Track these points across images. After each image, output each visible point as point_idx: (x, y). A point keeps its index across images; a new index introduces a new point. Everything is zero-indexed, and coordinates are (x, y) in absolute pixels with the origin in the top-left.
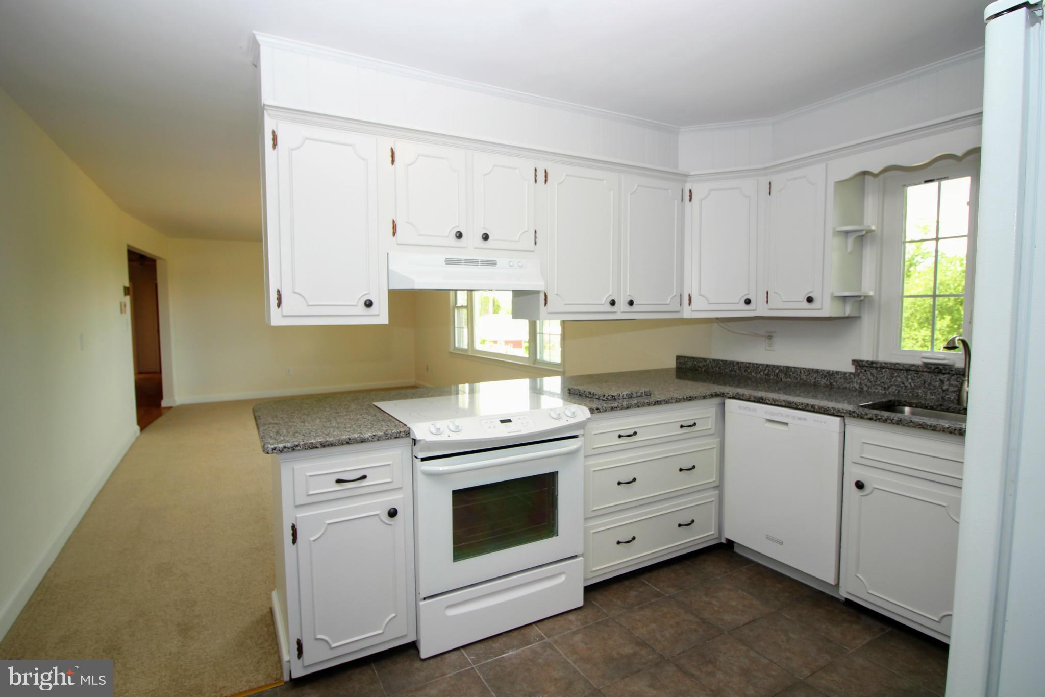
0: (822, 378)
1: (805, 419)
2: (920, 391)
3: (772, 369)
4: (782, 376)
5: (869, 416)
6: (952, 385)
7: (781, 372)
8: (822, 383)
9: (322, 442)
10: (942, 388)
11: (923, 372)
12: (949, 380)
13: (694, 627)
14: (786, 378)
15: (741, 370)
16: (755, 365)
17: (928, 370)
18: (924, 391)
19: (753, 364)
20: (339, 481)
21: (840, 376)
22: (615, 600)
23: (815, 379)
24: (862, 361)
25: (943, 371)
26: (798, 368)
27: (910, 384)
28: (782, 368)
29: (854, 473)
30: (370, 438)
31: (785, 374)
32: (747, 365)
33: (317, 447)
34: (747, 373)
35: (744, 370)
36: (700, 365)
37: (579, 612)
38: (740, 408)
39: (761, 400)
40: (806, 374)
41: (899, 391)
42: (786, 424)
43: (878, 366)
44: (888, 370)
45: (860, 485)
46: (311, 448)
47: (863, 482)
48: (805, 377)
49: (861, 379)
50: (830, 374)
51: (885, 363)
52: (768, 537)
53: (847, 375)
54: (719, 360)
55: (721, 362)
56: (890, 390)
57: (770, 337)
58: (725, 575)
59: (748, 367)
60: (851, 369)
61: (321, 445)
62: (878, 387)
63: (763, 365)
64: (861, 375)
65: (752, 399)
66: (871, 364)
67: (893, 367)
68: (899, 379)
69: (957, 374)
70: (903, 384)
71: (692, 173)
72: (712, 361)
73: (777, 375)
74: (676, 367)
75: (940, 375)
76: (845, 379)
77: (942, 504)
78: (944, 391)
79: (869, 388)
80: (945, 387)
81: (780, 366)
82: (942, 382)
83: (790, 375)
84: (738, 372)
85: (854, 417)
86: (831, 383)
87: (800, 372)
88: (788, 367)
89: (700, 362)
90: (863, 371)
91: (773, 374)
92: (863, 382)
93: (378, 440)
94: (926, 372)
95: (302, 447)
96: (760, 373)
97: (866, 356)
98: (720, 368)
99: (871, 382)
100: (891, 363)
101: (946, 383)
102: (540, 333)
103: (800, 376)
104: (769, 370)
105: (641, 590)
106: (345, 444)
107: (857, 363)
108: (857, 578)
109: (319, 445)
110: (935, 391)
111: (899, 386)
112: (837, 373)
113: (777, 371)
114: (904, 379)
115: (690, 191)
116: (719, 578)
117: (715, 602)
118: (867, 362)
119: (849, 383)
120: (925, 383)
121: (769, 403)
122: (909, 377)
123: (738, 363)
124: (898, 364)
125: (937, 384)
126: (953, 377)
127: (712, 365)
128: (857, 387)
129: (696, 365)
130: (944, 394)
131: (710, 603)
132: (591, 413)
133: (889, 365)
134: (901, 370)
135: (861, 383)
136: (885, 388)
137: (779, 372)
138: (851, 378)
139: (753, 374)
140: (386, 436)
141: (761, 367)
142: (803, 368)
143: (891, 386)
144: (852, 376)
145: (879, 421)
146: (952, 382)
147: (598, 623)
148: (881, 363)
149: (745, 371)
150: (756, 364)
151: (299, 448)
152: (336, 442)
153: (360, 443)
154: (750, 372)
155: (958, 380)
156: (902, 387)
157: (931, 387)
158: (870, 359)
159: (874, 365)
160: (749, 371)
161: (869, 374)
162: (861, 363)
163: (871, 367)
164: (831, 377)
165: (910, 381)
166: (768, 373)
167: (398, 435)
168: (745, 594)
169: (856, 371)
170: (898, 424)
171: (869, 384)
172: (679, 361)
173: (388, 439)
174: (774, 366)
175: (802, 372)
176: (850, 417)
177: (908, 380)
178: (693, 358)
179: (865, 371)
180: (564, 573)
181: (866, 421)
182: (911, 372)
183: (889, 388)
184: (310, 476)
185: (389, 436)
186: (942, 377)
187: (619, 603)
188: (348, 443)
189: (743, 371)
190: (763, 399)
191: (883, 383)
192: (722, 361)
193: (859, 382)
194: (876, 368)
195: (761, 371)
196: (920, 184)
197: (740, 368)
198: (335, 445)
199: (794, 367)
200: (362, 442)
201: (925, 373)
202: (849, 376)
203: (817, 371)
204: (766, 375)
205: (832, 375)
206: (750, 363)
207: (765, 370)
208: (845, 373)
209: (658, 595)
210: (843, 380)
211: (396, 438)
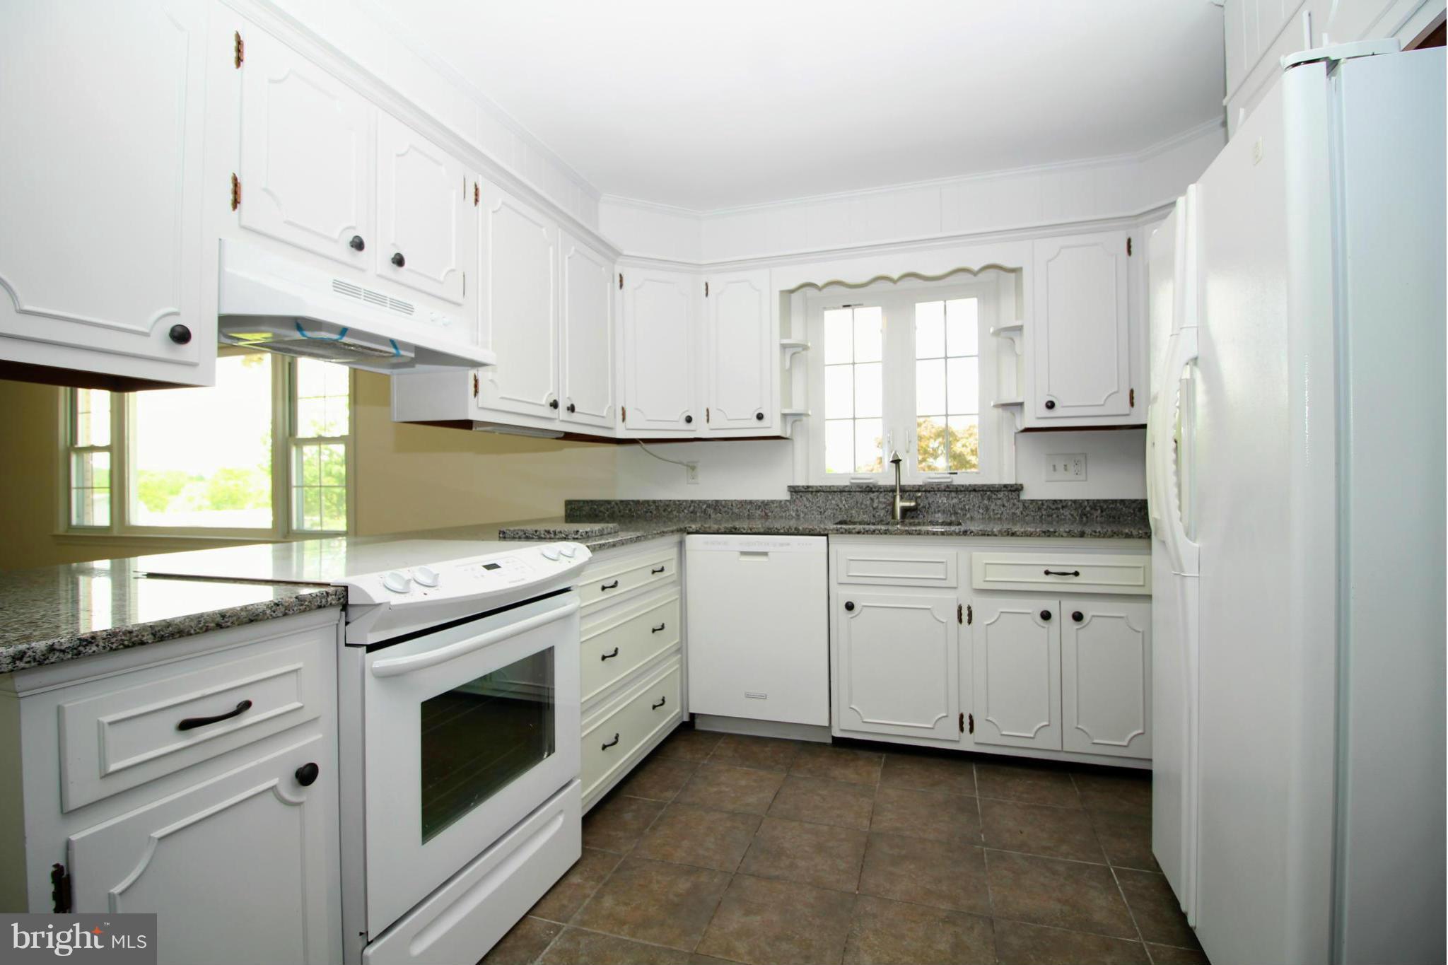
0: (756, 509)
1: (788, 544)
2: (853, 512)
3: (699, 505)
4: (710, 511)
5: (857, 530)
6: (879, 502)
7: (709, 507)
8: (757, 515)
9: (157, 629)
10: (872, 507)
11: (855, 492)
12: (878, 498)
13: (729, 824)
14: (716, 514)
15: (659, 510)
16: (677, 503)
17: (860, 490)
18: (857, 511)
19: (674, 501)
20: (186, 725)
21: (775, 505)
22: (613, 833)
23: (749, 511)
24: (798, 487)
25: (874, 489)
26: (729, 501)
27: (844, 505)
28: (710, 502)
29: (842, 595)
30: (268, 612)
31: (715, 509)
32: (667, 503)
33: (142, 643)
34: (667, 513)
35: (663, 509)
36: (602, 509)
37: (580, 869)
38: (707, 543)
39: (733, 530)
40: (739, 506)
41: (834, 515)
42: (765, 554)
43: (814, 490)
44: (822, 493)
45: (850, 607)
46: (127, 647)
47: (852, 601)
48: (737, 510)
49: (797, 505)
50: (765, 505)
51: (821, 486)
52: (748, 696)
53: (783, 503)
54: (629, 501)
55: (631, 503)
56: (826, 513)
57: (692, 468)
58: (709, 756)
59: (667, 506)
60: (784, 495)
61: (154, 635)
62: (814, 512)
63: (686, 501)
64: (797, 501)
65: (723, 530)
66: (807, 490)
67: (828, 490)
68: (833, 502)
69: (885, 491)
70: (838, 506)
71: (625, 253)
72: (618, 502)
73: (705, 512)
74: (566, 516)
75: (870, 493)
76: (781, 507)
77: (926, 607)
78: (874, 509)
79: (805, 514)
80: (875, 505)
81: (708, 501)
82: (872, 500)
83: (720, 509)
84: (655, 512)
85: (842, 533)
86: (766, 514)
87: (732, 505)
88: (717, 501)
89: (602, 505)
90: (798, 497)
91: (700, 510)
92: (799, 509)
93: (285, 615)
94: (858, 492)
95: (101, 644)
96: (683, 511)
97: (800, 482)
98: (630, 510)
99: (807, 507)
100: (826, 486)
101: (876, 501)
102: (297, 487)
103: (731, 509)
104: (694, 506)
105: (634, 807)
106: (214, 629)
107: (794, 490)
108: (853, 711)
109: (147, 637)
110: (867, 509)
111: (834, 509)
112: (773, 502)
113: (705, 506)
114: (839, 501)
115: (621, 276)
116: (706, 762)
117: (724, 788)
118: (803, 487)
119: (785, 511)
120: (857, 503)
121: (744, 532)
122: (843, 498)
123: (654, 502)
124: (833, 486)
125: (868, 502)
126: (881, 495)
127: (619, 508)
128: (794, 514)
129: (595, 510)
130: (875, 512)
131: (721, 792)
132: (591, 551)
133: (824, 489)
134: (834, 492)
135: (797, 511)
136: (821, 512)
137: (707, 507)
138: (787, 506)
139: (675, 513)
140: (302, 605)
141: (684, 503)
142: (735, 500)
143: (827, 509)
144: (788, 503)
145: (868, 534)
146: (881, 500)
147: (618, 870)
148: (816, 487)
149: (665, 510)
150: (679, 501)
151: (94, 648)
152: (193, 624)
153: (246, 623)
154: (671, 511)
155: (886, 496)
156: (837, 510)
157: (863, 506)
158: (804, 484)
159: (810, 489)
160: (669, 510)
161: (805, 499)
162: (797, 489)
163: (806, 492)
164: (767, 507)
165: (844, 502)
166: (694, 510)
167: (324, 601)
168: (745, 769)
169: (792, 498)
170: (886, 534)
171: (806, 510)
172: (569, 507)
173: (304, 611)
174: (700, 501)
175: (734, 505)
176: (837, 533)
177: (842, 502)
178: (592, 501)
179: (801, 497)
180: (561, 812)
181: (853, 536)
182: (844, 493)
183: (825, 512)
184: (111, 724)
185: (306, 603)
186: (872, 495)
187: (621, 834)
188: (219, 626)
189: (662, 511)
190: (736, 529)
191: (819, 507)
192: (633, 501)
193: (795, 509)
194: (812, 492)
195: (685, 508)
196: (838, 308)
197: (657, 508)
198: (189, 634)
199: (725, 501)
200: (251, 621)
201: (858, 494)
202: (785, 503)
203: (751, 502)
204: (692, 512)
205: (766, 505)
206: (670, 501)
207: (690, 507)
208: (781, 501)
209: (659, 806)
210: (778, 509)
211: (320, 607)
